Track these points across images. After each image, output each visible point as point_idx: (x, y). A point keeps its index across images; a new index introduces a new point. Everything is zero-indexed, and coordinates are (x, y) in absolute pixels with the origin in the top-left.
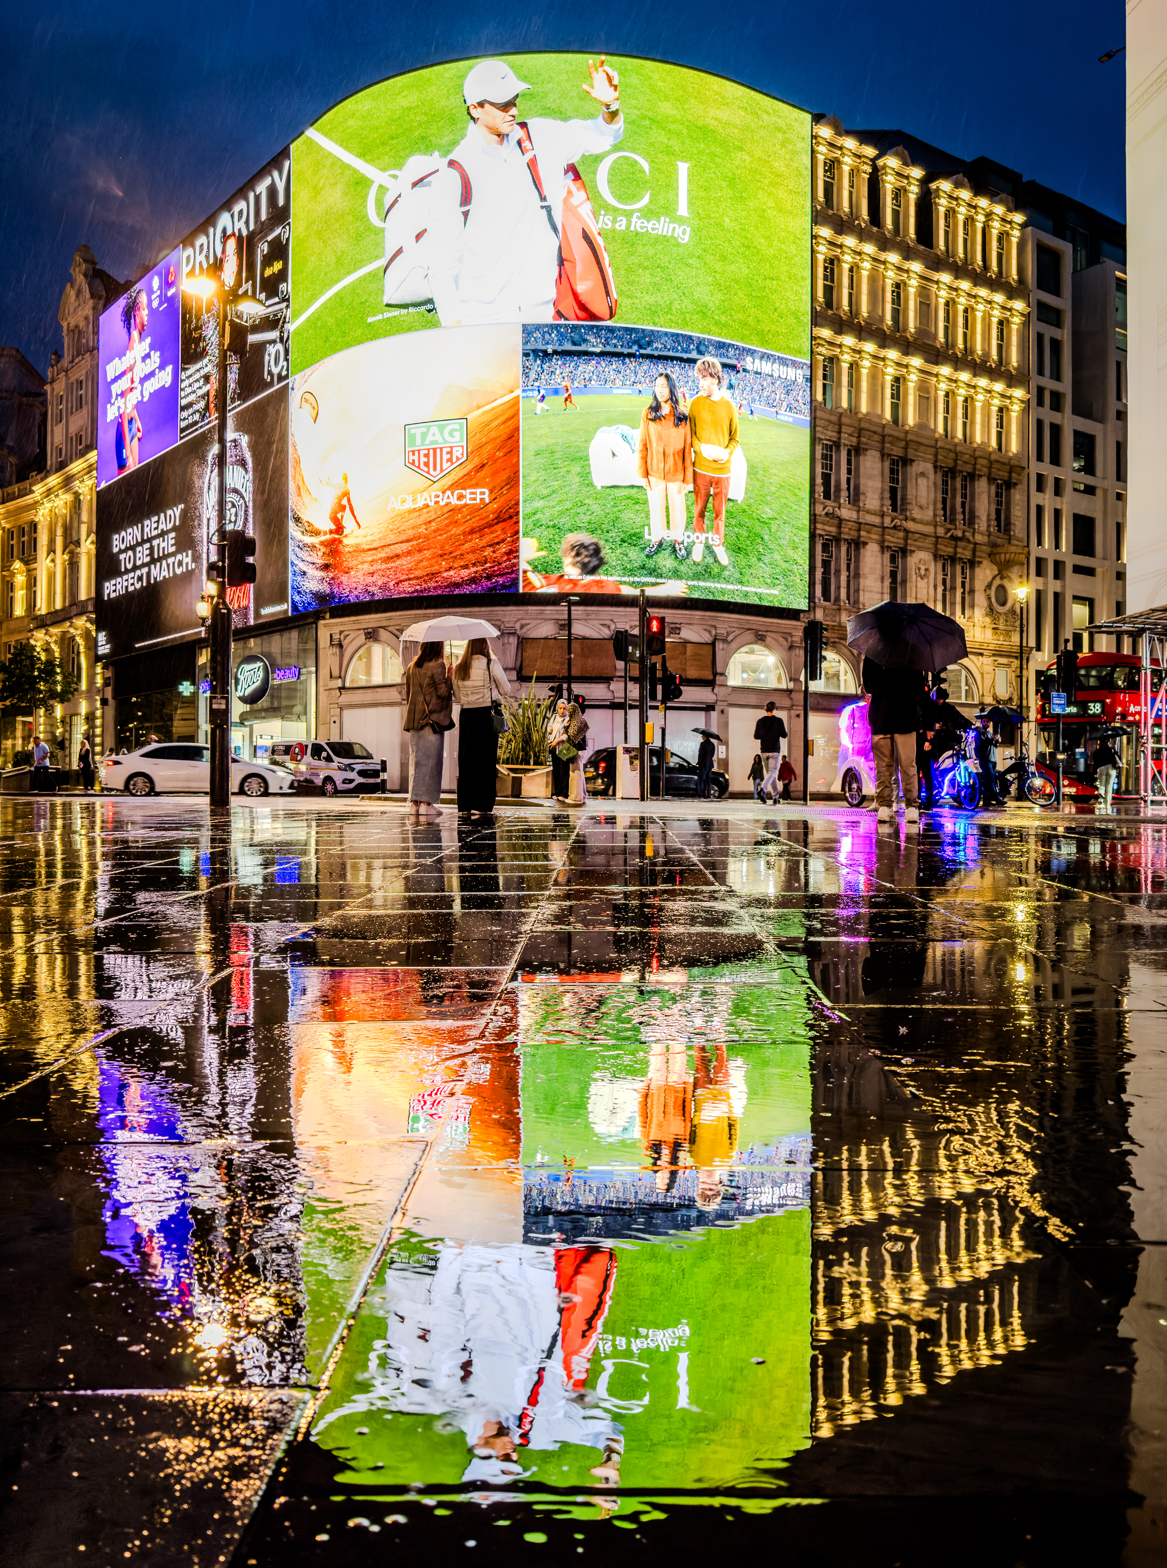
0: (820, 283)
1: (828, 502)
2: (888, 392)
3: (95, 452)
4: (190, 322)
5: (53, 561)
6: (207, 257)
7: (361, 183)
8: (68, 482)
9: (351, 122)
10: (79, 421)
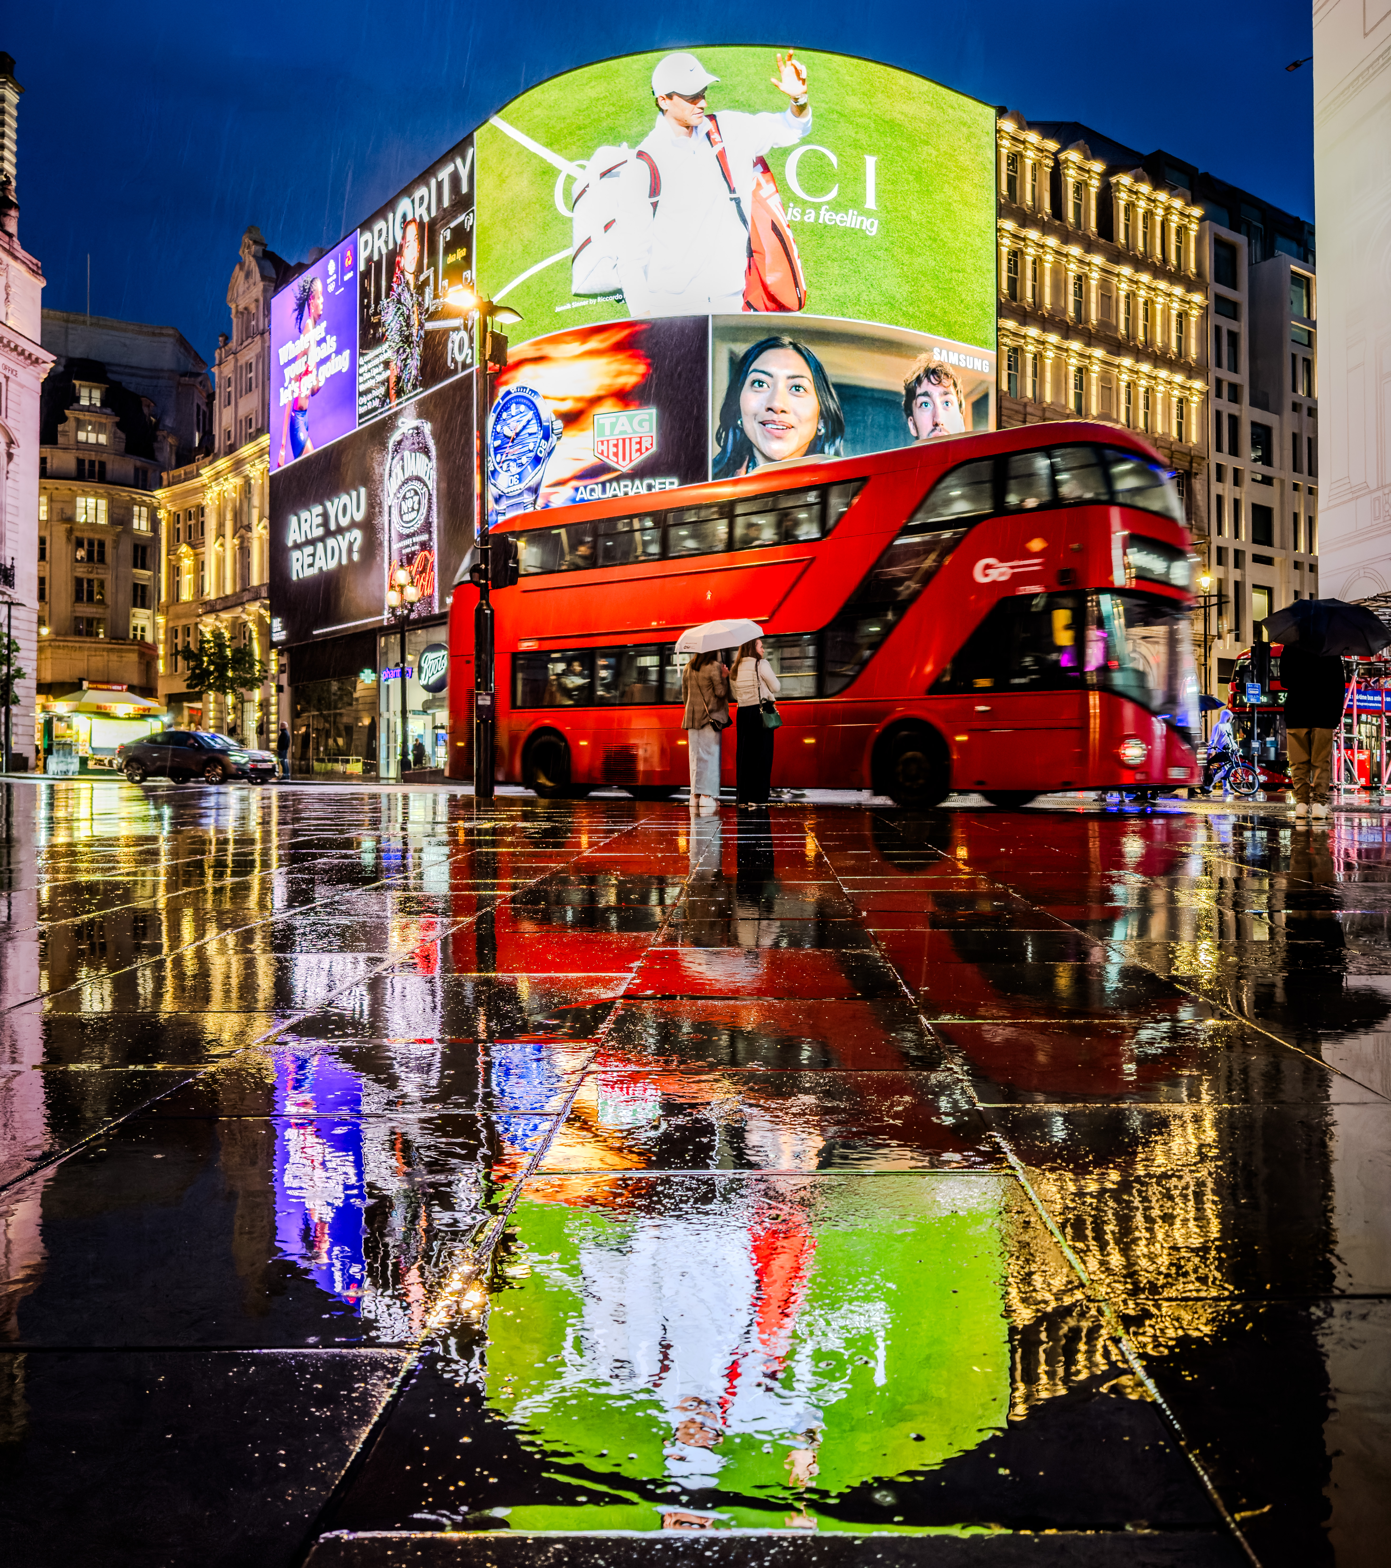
0: (1005, 275)
2: (1072, 382)
3: (267, 436)
4: (368, 307)
5: (222, 545)
6: (386, 242)
7: (548, 172)
8: (238, 465)
9: (537, 112)
10: (249, 404)
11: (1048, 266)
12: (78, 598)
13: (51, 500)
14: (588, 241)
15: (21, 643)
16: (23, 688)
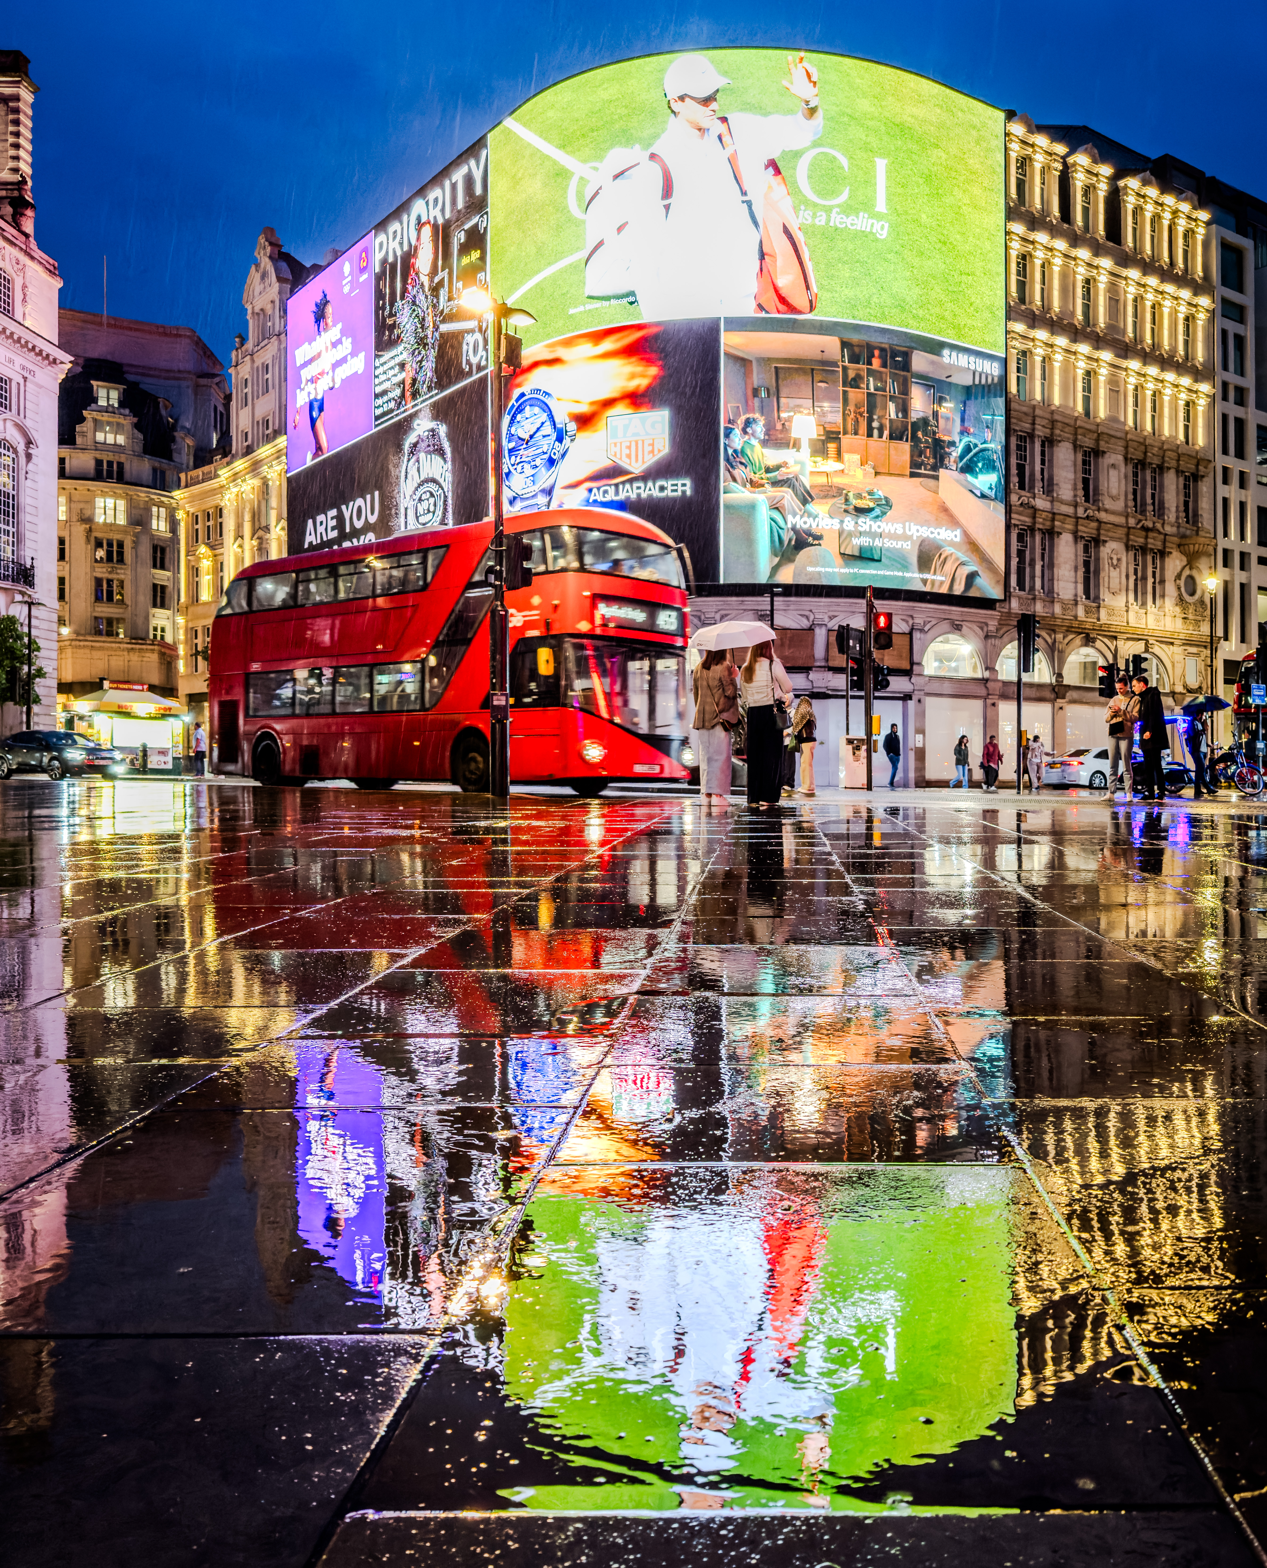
0: (1014, 278)
1: (1023, 493)
2: (1080, 385)
3: (284, 437)
4: (383, 308)
5: (241, 546)
6: (401, 244)
7: (561, 174)
8: (255, 467)
9: (551, 113)
10: (265, 406)
11: (1056, 269)
12: (98, 598)
13: (70, 500)
14: (601, 243)
15: (41, 643)
16: (43, 687)
